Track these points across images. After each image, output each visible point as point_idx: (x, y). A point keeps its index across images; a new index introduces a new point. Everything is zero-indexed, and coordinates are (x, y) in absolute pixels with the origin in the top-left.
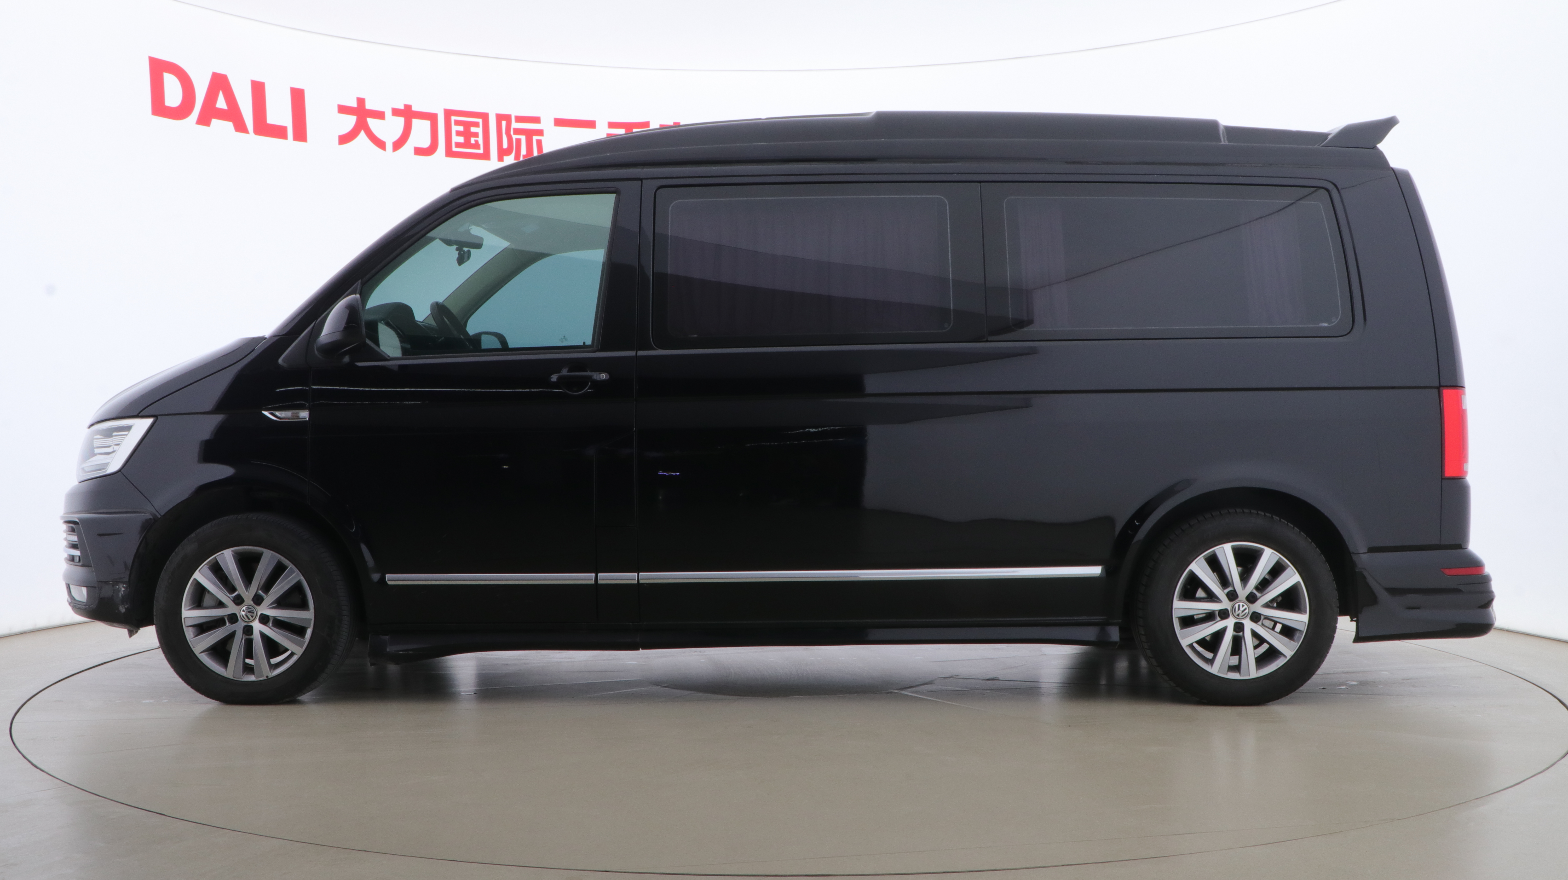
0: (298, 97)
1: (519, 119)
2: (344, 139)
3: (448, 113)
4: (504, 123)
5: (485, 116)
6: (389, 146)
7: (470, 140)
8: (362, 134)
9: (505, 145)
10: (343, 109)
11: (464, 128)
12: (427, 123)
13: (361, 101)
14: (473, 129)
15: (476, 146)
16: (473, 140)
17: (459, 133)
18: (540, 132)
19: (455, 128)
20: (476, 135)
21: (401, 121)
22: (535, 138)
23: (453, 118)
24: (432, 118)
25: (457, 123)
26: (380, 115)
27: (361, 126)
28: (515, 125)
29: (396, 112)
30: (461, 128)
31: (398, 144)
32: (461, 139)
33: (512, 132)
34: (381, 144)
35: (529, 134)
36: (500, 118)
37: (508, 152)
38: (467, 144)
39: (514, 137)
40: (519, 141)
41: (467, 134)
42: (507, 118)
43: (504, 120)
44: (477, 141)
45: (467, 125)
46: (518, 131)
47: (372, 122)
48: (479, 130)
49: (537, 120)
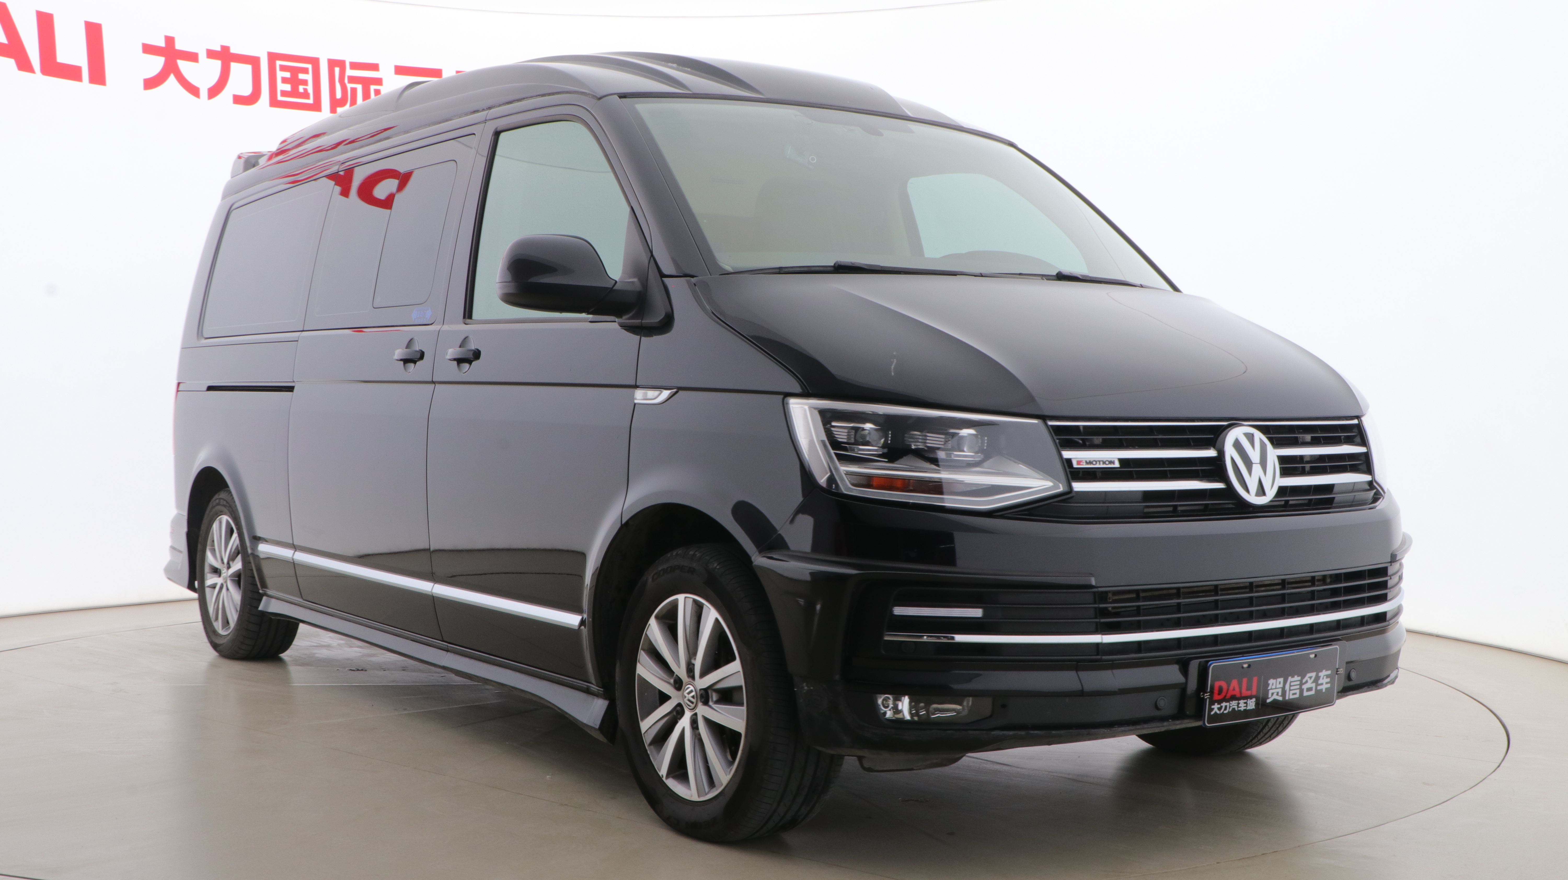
0: (94, 32)
1: (355, 66)
2: (151, 83)
3: (273, 57)
4: (337, 70)
5: (315, 62)
6: (204, 93)
7: (298, 89)
8: (172, 78)
9: (339, 95)
10: (148, 49)
11: (291, 75)
12: (248, 68)
13: (170, 40)
14: (301, 76)
15: (305, 95)
16: (301, 89)
17: (285, 80)
18: (379, 81)
19: (280, 74)
20: (305, 82)
21: (217, 64)
22: (373, 88)
23: (279, 63)
24: (254, 62)
25: (283, 68)
26: (192, 57)
27: (170, 69)
28: (349, 72)
29: (211, 54)
30: (287, 75)
31: (214, 91)
32: (287, 87)
33: (346, 81)
34: (194, 91)
35: (366, 83)
36: (332, 63)
37: (342, 102)
38: (294, 93)
39: (349, 86)
40: (354, 91)
41: (294, 81)
42: (341, 64)
43: (337, 67)
44: (305, 90)
45: (295, 71)
46: (352, 79)
47: (183, 65)
48: (309, 77)
49: (374, 67)
